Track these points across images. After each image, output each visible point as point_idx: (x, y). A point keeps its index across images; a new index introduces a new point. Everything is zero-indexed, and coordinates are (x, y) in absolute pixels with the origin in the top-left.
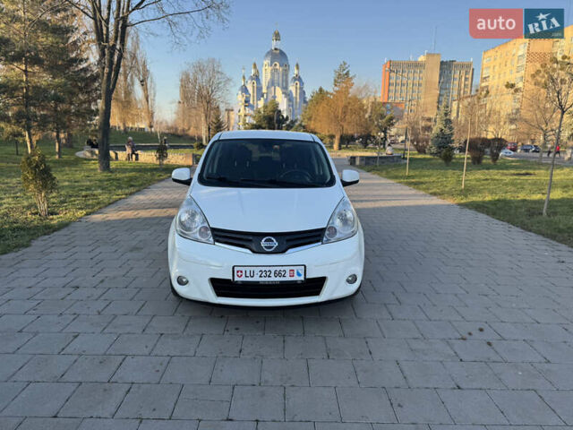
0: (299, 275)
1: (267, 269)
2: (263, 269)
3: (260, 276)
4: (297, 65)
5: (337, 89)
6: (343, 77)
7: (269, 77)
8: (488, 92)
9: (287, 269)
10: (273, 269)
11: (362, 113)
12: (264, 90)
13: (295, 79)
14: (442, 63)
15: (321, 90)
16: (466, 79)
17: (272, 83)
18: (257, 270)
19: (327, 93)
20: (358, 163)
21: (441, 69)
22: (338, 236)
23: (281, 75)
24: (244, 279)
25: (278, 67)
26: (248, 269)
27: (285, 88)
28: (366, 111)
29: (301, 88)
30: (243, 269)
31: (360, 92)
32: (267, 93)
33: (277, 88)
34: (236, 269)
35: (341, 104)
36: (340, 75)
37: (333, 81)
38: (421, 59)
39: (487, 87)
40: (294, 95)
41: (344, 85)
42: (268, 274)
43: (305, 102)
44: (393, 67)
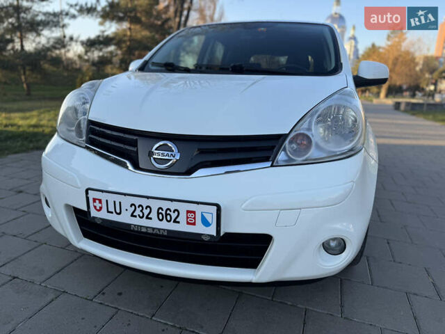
0: (206, 223)
1: (145, 202)
2: (137, 201)
3: (132, 215)
4: (354, 27)
5: (389, 43)
9: (183, 208)
10: (155, 205)
11: (412, 65)
13: (351, 38)
15: (373, 45)
18: (126, 202)
19: (379, 48)
20: (402, 107)
22: (313, 153)
24: (103, 215)
26: (111, 198)
28: (417, 64)
29: (355, 47)
30: (103, 196)
31: (413, 45)
34: (92, 195)
35: (392, 57)
37: (386, 37)
41: (397, 40)
42: (146, 212)
43: (358, 58)
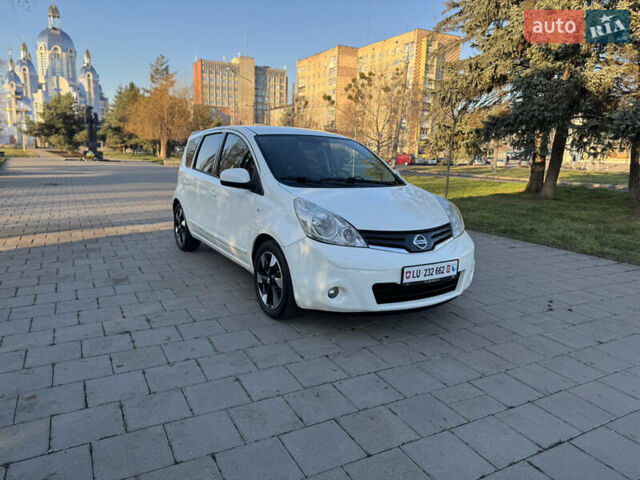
1: (431, 267)
2: (428, 267)
3: (425, 275)
4: (88, 53)
5: (154, 86)
6: (162, 72)
7: (47, 63)
8: (307, 103)
9: (445, 265)
10: (434, 267)
12: (42, 80)
13: (85, 69)
14: (256, 68)
16: (281, 88)
17: (53, 72)
18: (422, 269)
19: (140, 89)
21: (256, 74)
23: (65, 62)
24: (411, 280)
25: (60, 51)
26: (415, 269)
27: (72, 80)
29: (96, 82)
30: (411, 269)
32: (46, 84)
33: (60, 78)
36: (158, 70)
37: (149, 77)
38: (235, 61)
39: (303, 97)
40: (87, 90)
41: (164, 83)
42: (431, 272)
44: (205, 66)
